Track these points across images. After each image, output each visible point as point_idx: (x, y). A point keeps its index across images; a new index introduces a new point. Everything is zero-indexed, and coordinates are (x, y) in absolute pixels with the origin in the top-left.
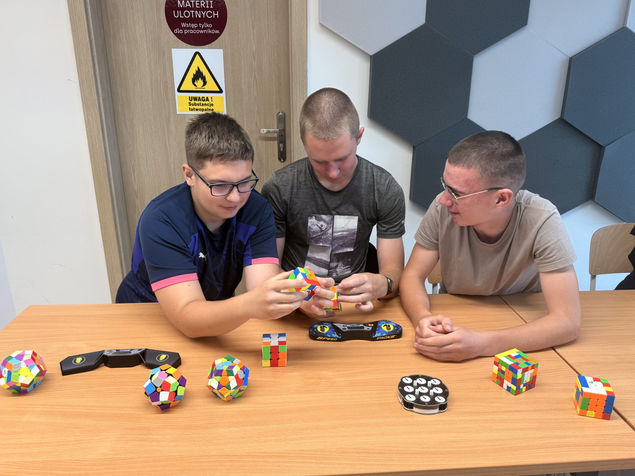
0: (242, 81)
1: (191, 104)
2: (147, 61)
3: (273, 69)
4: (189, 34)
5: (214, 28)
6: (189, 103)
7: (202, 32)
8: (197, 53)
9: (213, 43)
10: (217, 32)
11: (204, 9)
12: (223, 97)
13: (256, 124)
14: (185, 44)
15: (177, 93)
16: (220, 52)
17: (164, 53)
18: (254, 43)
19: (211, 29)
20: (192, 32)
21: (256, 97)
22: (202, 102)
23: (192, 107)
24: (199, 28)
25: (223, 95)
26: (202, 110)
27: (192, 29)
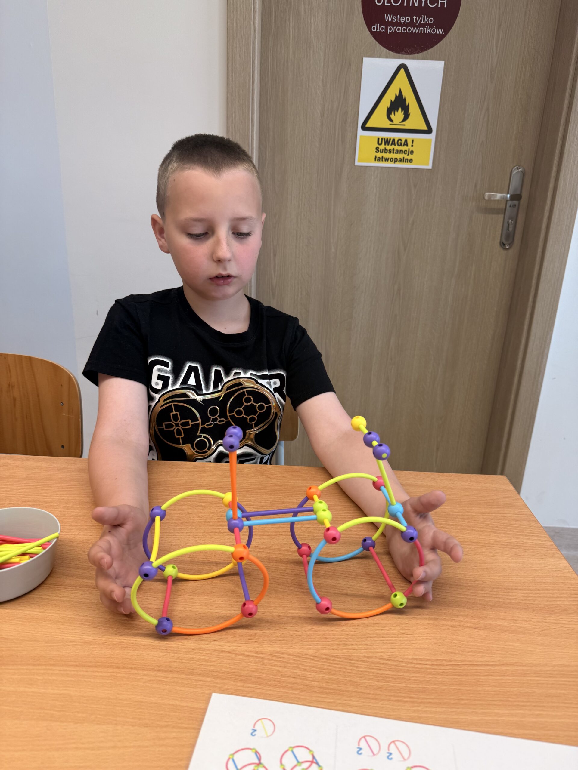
0: (466, 115)
1: (379, 150)
2: (321, 77)
3: (519, 97)
5: (436, 25)
6: (377, 148)
8: (403, 66)
9: (430, 50)
10: (440, 31)
12: (431, 140)
13: (476, 186)
14: (385, 50)
15: (360, 132)
16: (439, 65)
17: (350, 64)
18: (497, 53)
19: (431, 26)
20: (400, 30)
21: (483, 142)
22: (397, 148)
23: (379, 155)
24: (412, 24)
25: (432, 137)
26: (395, 160)
27: (398, 23)
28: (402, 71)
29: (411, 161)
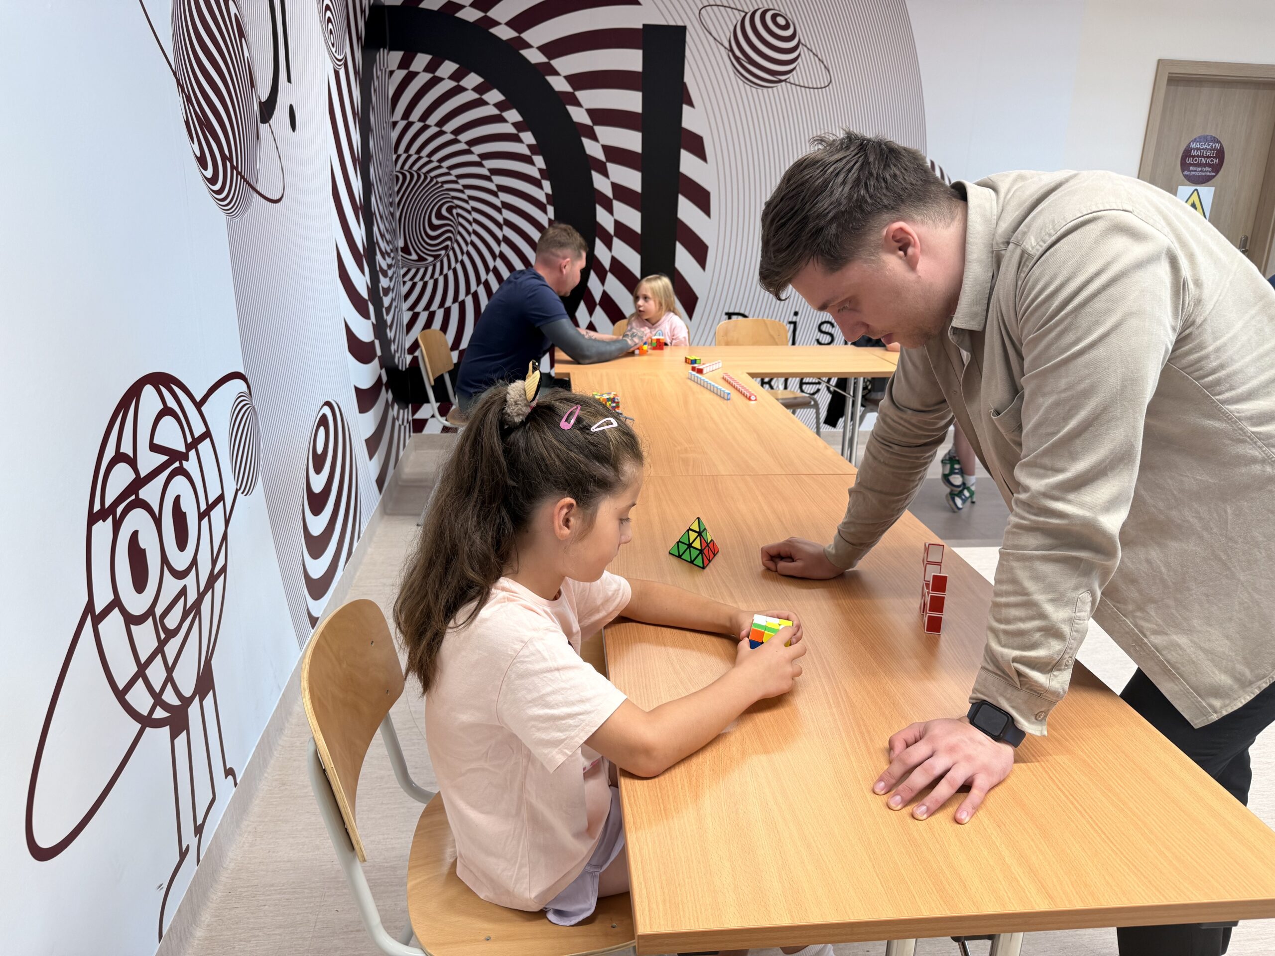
0: (1223, 212)
3: (1247, 203)
5: (1212, 171)
7: (1203, 174)
8: (1196, 190)
9: (1208, 183)
10: (1214, 174)
11: (1208, 157)
14: (1189, 182)
16: (1212, 190)
18: (1238, 184)
19: (1210, 172)
20: (1196, 174)
21: (1229, 224)
24: (1201, 171)
27: (1196, 171)
28: (1196, 192)
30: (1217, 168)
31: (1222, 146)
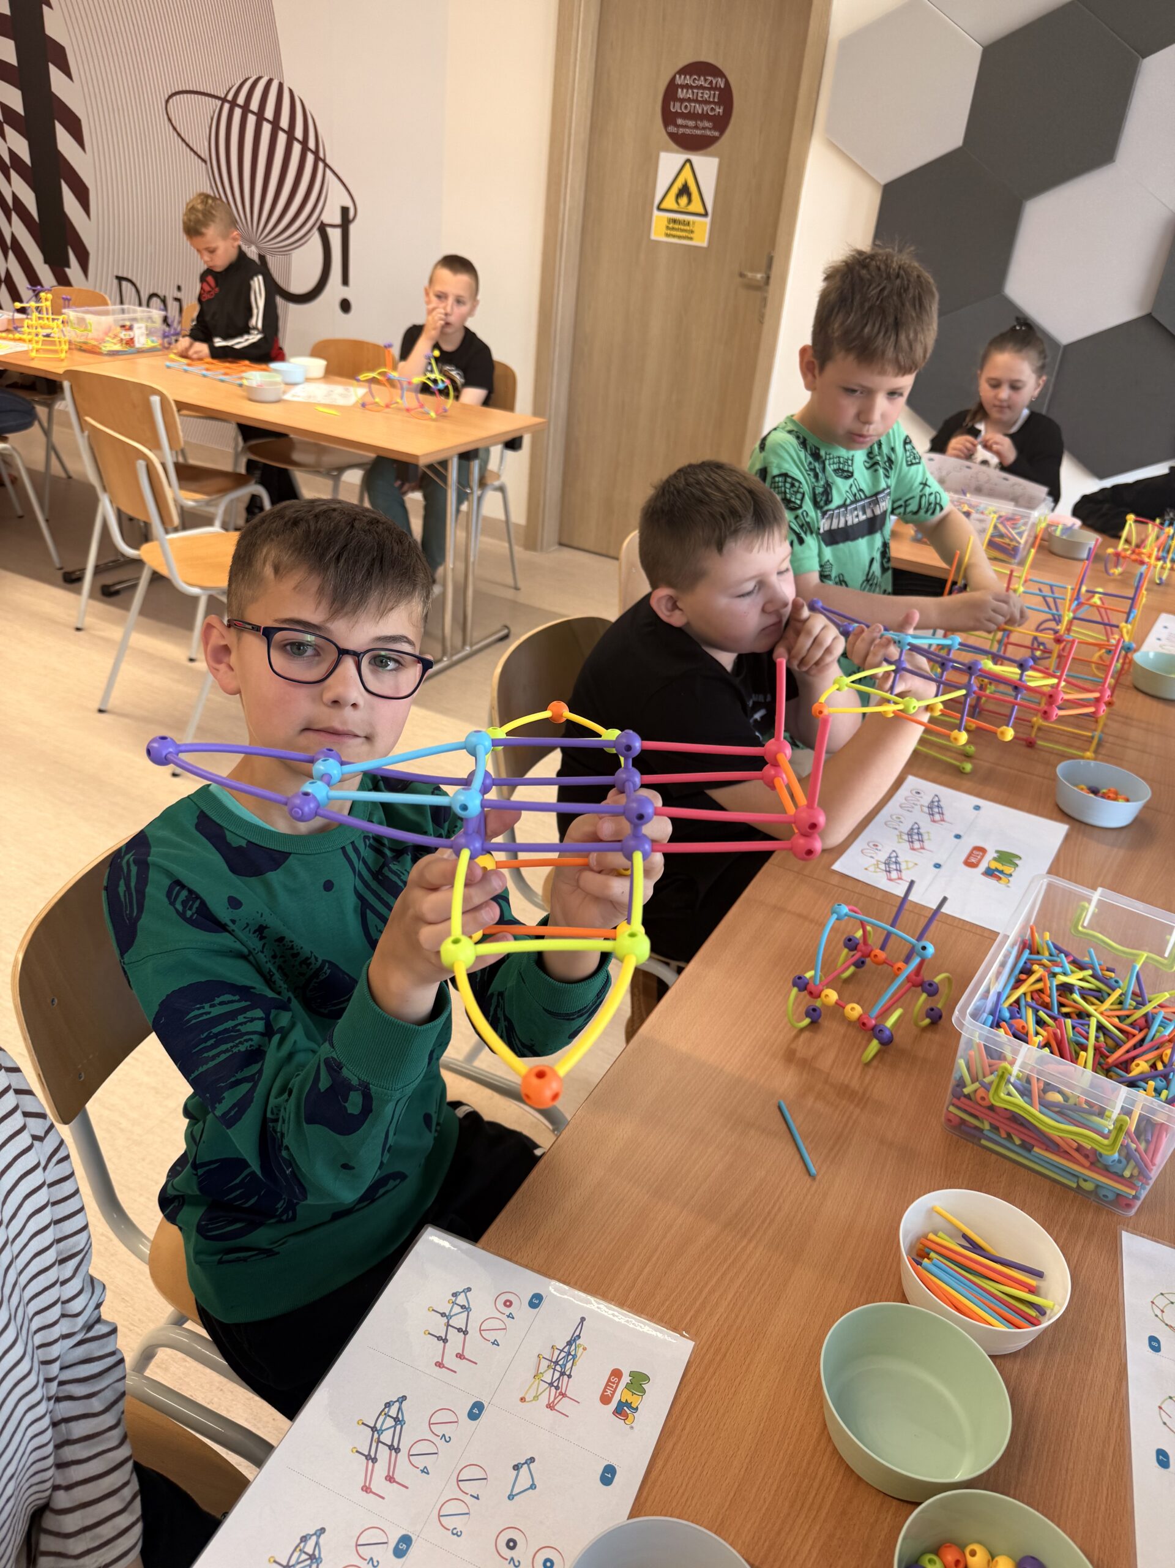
0: (734, 203)
1: (669, 227)
2: (630, 166)
4: (683, 134)
5: (714, 128)
6: (667, 226)
8: (688, 161)
9: (708, 149)
10: (717, 134)
11: (706, 102)
12: (706, 223)
14: (676, 147)
15: (656, 213)
16: (715, 161)
17: (651, 156)
19: (710, 129)
20: (688, 131)
21: (746, 227)
22: (682, 227)
23: (669, 232)
24: (696, 127)
25: (708, 220)
26: (680, 237)
27: (687, 126)
28: (688, 165)
29: (691, 239)
30: (721, 123)
31: (727, 83)
